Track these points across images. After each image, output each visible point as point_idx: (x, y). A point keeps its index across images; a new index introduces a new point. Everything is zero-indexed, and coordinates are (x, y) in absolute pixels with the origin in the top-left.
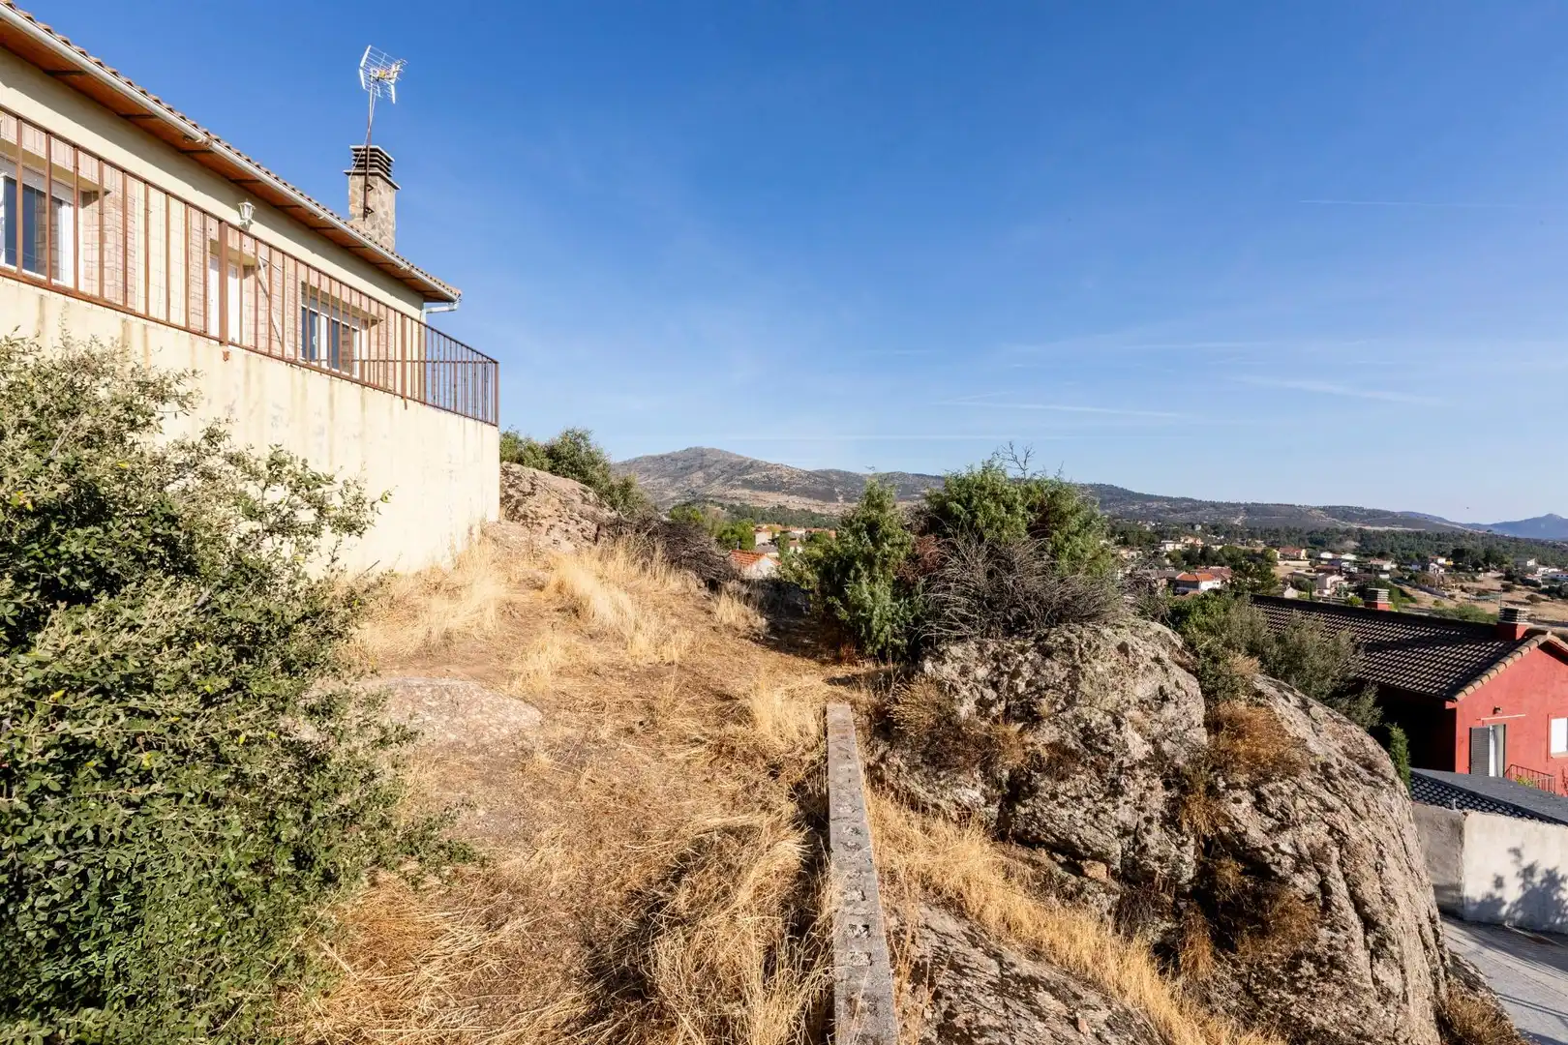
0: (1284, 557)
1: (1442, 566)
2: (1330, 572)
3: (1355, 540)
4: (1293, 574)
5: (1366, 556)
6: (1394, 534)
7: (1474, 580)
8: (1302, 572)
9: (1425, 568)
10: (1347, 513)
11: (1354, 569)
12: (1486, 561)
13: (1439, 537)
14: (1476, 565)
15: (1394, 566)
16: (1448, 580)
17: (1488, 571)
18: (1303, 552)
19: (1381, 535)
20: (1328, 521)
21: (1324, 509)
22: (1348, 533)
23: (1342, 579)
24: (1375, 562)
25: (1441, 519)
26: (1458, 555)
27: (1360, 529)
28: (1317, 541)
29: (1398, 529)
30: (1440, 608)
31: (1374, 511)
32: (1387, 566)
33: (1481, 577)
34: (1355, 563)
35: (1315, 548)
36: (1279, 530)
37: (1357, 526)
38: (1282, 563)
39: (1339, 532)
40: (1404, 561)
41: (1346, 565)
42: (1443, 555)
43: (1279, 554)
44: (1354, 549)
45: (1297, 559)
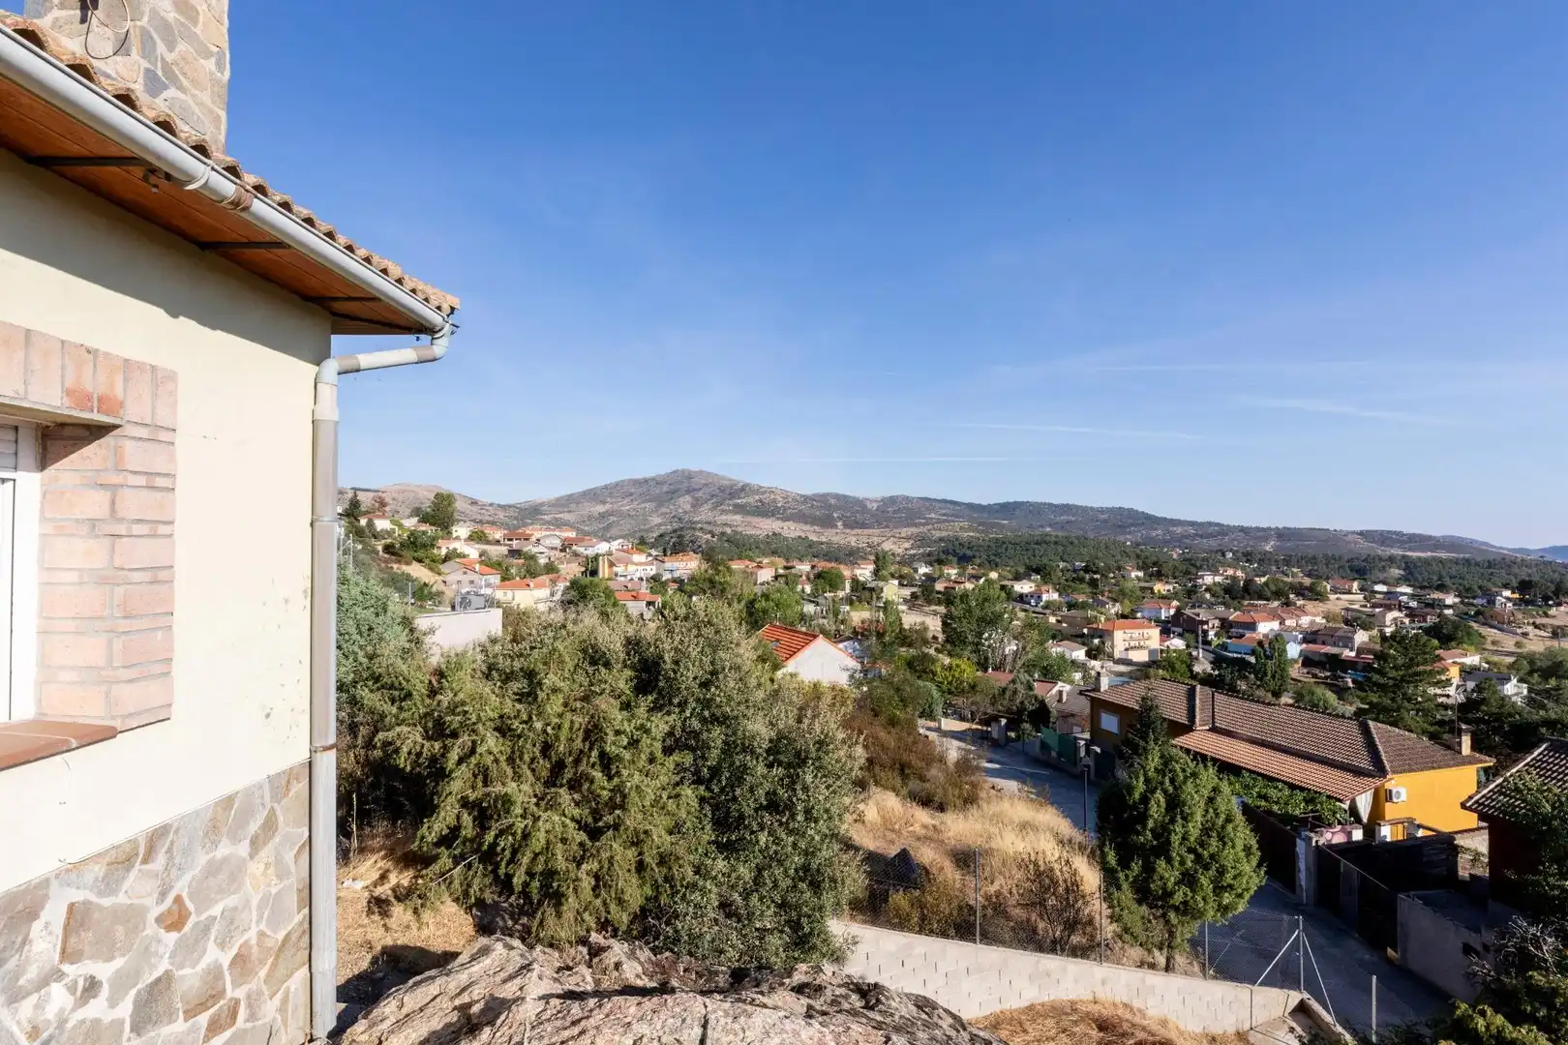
0: (1335, 590)
1: (1506, 599)
2: (1389, 608)
3: (1399, 568)
4: (1347, 609)
5: (1422, 588)
6: (1441, 561)
7: (1546, 615)
8: (1356, 607)
9: (1491, 602)
10: (1385, 538)
11: (1414, 604)
12: (1557, 593)
13: (1490, 564)
14: (1546, 598)
15: (1457, 600)
16: (1517, 615)
17: (1560, 605)
18: (1355, 585)
19: (1427, 562)
20: (1365, 547)
21: (1361, 533)
22: (1391, 559)
23: (1402, 615)
24: (1436, 595)
25: (1486, 544)
27: (1404, 557)
28: (1361, 569)
29: (1443, 555)
31: (1416, 535)
32: (1450, 600)
33: (1553, 611)
34: (1412, 597)
35: (1365, 580)
36: (1314, 558)
37: (1397, 552)
38: (1332, 597)
39: (1381, 559)
40: (1465, 593)
41: (1404, 598)
42: (1506, 586)
43: (1329, 587)
44: (1405, 580)
45: (1350, 592)
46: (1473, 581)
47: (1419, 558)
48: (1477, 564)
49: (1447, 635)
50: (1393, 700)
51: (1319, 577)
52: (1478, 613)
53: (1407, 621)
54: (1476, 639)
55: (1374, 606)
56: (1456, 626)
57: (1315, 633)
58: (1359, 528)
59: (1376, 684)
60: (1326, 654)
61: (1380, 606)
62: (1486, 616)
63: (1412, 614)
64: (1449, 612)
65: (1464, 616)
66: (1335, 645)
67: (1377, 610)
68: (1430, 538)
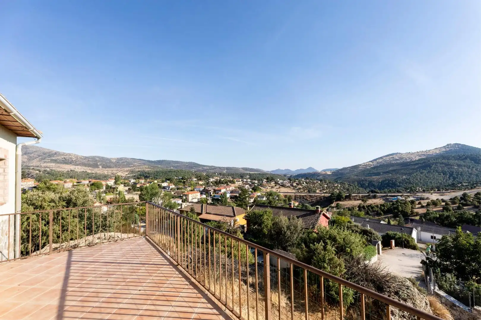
0: (237, 181)
1: (265, 181)
2: (246, 184)
3: (249, 176)
4: (239, 185)
5: (252, 180)
6: (255, 174)
7: (270, 184)
8: (241, 185)
9: (262, 182)
10: (246, 169)
11: (250, 183)
12: (272, 180)
13: (263, 174)
14: (270, 181)
15: (257, 182)
16: (267, 184)
17: (272, 182)
18: (240, 180)
19: (253, 174)
20: (243, 171)
21: (242, 168)
22: (247, 174)
23: (248, 186)
24: (254, 181)
25: (262, 170)
26: (267, 179)
27: (249, 173)
28: (242, 176)
29: (256, 173)
30: (267, 191)
31: (251, 169)
32: (256, 182)
33: (271, 183)
34: (250, 182)
35: (242, 178)
36: (233, 174)
37: (248, 172)
38: (236, 183)
39: (245, 174)
40: (259, 180)
41: (249, 182)
42: (265, 179)
43: (236, 180)
44: (249, 178)
45: (240, 182)
46: (260, 178)
47: (252, 173)
48: (261, 174)
49: (255, 189)
50: (242, 203)
51: (234, 178)
52: (261, 184)
53: (249, 187)
54: (260, 189)
55: (244, 184)
56: (257, 187)
57: (232, 191)
58: (242, 167)
59: (239, 200)
60: (234, 196)
61: (245, 184)
62: (261, 185)
63: (250, 185)
64: (256, 184)
65: (258, 185)
66: (236, 193)
67: (244, 185)
68: (253, 169)
